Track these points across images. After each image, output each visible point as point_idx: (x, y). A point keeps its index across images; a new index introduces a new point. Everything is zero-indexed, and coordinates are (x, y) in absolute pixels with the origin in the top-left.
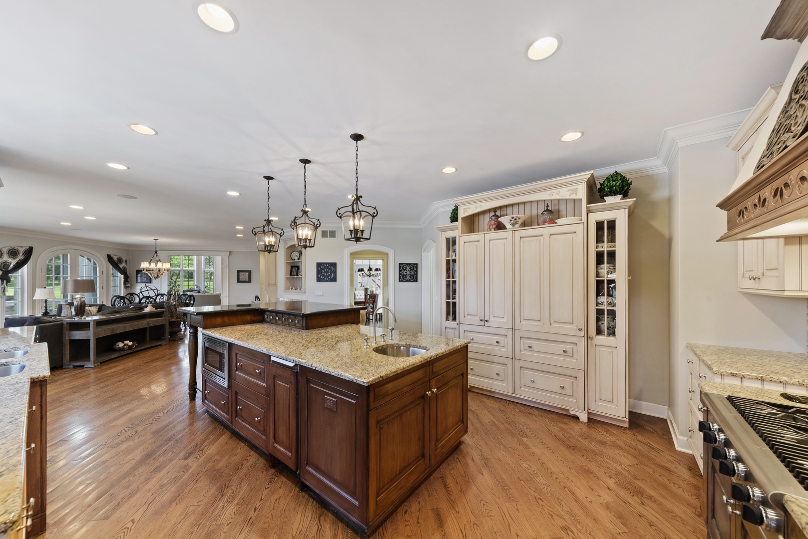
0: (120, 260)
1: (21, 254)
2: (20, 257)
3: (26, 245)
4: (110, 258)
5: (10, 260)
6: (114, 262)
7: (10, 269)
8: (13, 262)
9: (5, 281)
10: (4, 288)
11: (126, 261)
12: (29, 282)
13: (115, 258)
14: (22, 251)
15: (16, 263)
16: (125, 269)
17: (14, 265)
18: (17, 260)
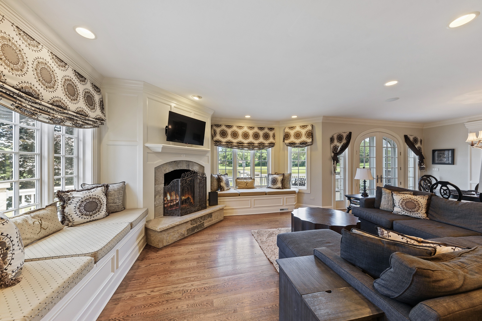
0: (416, 140)
1: (344, 138)
2: (344, 141)
3: (348, 131)
4: (406, 138)
5: (338, 144)
6: (410, 143)
7: (338, 151)
8: (340, 145)
9: (335, 161)
10: (335, 167)
11: (421, 141)
12: (349, 161)
13: (411, 138)
14: (345, 135)
15: (342, 147)
16: (420, 148)
17: (340, 148)
18: (342, 144)
